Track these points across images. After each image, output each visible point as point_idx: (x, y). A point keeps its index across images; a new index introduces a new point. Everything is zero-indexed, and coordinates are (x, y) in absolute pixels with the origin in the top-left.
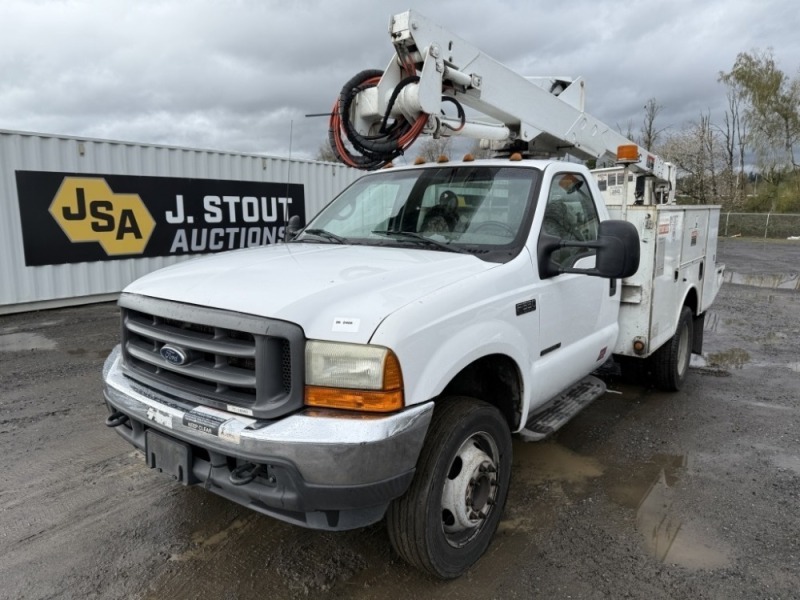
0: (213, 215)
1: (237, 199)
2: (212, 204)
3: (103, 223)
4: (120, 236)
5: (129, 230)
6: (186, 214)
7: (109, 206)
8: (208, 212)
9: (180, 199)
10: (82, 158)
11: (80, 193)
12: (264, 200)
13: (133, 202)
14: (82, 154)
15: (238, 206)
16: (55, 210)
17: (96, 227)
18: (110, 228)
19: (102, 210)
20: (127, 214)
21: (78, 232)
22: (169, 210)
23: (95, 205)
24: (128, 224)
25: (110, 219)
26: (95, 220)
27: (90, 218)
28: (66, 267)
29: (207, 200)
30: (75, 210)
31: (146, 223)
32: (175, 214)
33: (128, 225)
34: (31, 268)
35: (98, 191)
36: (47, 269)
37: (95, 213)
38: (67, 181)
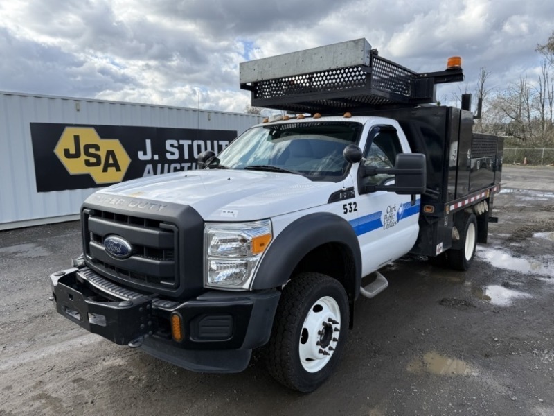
0: (173, 154)
1: (189, 142)
2: (172, 145)
3: (93, 160)
4: (105, 170)
5: (111, 165)
6: (153, 153)
7: (97, 147)
8: (168, 152)
9: (148, 142)
10: (78, 113)
11: (77, 138)
12: (209, 143)
13: (115, 145)
14: (78, 110)
15: (190, 147)
16: (59, 151)
17: (88, 163)
18: (98, 164)
19: (92, 151)
20: (111, 153)
21: (75, 167)
22: (141, 150)
23: (87, 147)
24: (111, 161)
25: (98, 157)
26: (87, 158)
27: (83, 157)
28: (66, 192)
29: (168, 143)
30: (73, 151)
31: (124, 160)
32: (145, 154)
33: (111, 162)
34: (41, 194)
35: (89, 137)
36: (53, 194)
37: (87, 153)
38: (67, 130)
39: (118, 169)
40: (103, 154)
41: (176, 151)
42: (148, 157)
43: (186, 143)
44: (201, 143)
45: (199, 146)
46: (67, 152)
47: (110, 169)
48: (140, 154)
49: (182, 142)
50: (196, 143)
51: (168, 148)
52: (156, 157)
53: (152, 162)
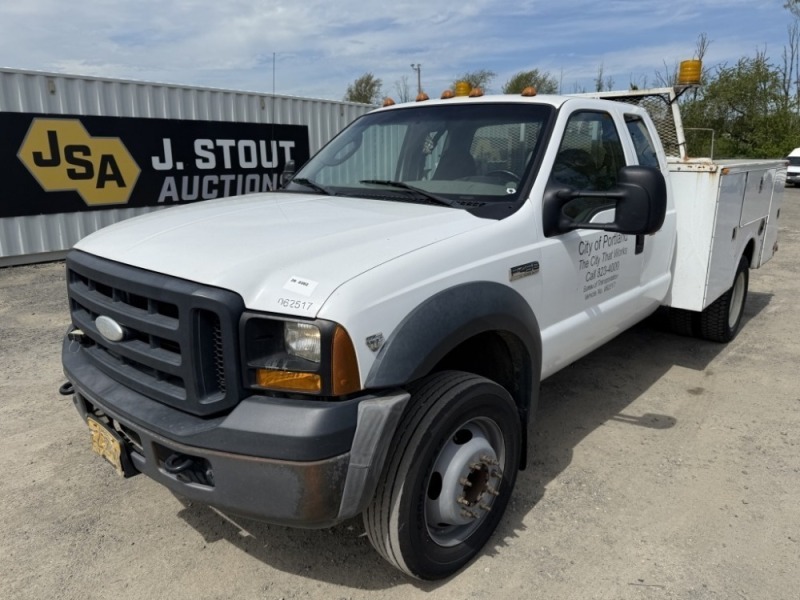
0: (206, 160)
1: (232, 143)
2: (204, 148)
3: (81, 170)
4: (100, 185)
5: (110, 178)
6: (175, 160)
7: (86, 150)
8: (199, 157)
9: (167, 143)
10: (53, 96)
11: (52, 136)
12: (263, 143)
13: (114, 146)
14: (53, 92)
15: (234, 151)
16: (25, 155)
17: (72, 174)
18: (89, 175)
19: (78, 155)
20: (107, 159)
21: (53, 179)
22: (155, 155)
23: (70, 150)
24: (109, 171)
25: (88, 165)
26: (71, 166)
28: (41, 218)
29: (198, 143)
30: (47, 156)
31: (130, 170)
32: (162, 160)
33: (109, 172)
35: (73, 134)
36: (19, 221)
37: (70, 159)
38: (37, 122)
39: (121, 184)
40: (95, 160)
41: (211, 157)
42: (168, 165)
43: (226, 144)
44: (251, 144)
45: (247, 150)
46: (38, 157)
47: (108, 184)
48: (155, 160)
49: (220, 142)
50: (242, 144)
51: (199, 151)
52: (180, 166)
53: (173, 172)
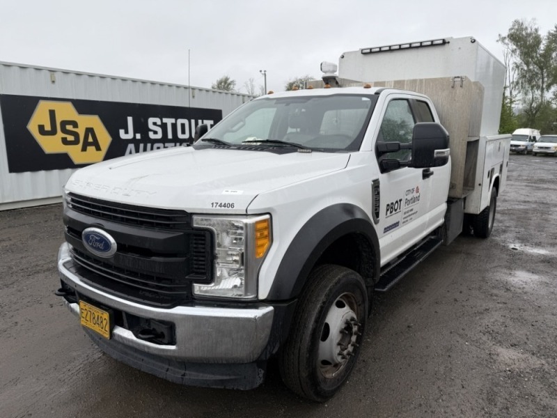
0: (155, 133)
1: (173, 121)
2: (155, 124)
3: (71, 138)
4: (84, 149)
5: (91, 144)
6: (135, 132)
7: (75, 124)
8: (151, 130)
9: (130, 120)
10: (53, 85)
11: (52, 113)
12: (193, 121)
13: (94, 122)
14: (53, 82)
15: (174, 126)
16: (33, 127)
17: (65, 141)
18: (76, 142)
19: (69, 127)
20: (90, 131)
21: (51, 145)
22: (122, 128)
23: (64, 123)
24: (90, 139)
25: (76, 135)
26: (64, 136)
27: (60, 135)
28: (42, 173)
29: (151, 120)
30: (48, 128)
31: (105, 139)
32: (127, 132)
33: (90, 141)
34: (14, 175)
35: (66, 112)
36: (27, 175)
37: (64, 131)
38: (42, 103)
39: (98, 149)
40: (81, 131)
41: (159, 130)
42: (130, 136)
43: (169, 121)
44: (185, 121)
45: (183, 125)
46: (41, 128)
47: (89, 148)
48: (122, 132)
49: (165, 120)
50: (180, 121)
51: (151, 126)
52: (138, 136)
53: (134, 141)
